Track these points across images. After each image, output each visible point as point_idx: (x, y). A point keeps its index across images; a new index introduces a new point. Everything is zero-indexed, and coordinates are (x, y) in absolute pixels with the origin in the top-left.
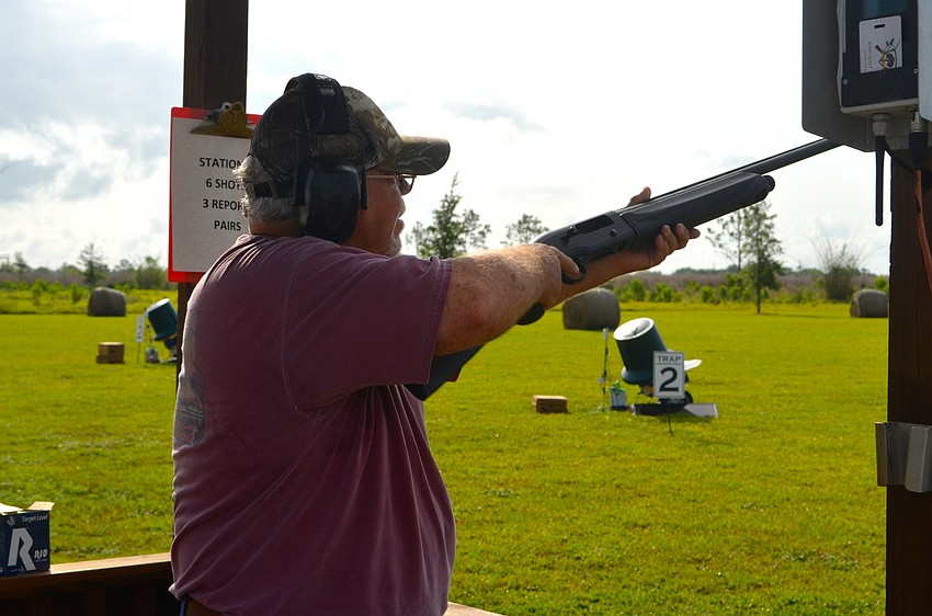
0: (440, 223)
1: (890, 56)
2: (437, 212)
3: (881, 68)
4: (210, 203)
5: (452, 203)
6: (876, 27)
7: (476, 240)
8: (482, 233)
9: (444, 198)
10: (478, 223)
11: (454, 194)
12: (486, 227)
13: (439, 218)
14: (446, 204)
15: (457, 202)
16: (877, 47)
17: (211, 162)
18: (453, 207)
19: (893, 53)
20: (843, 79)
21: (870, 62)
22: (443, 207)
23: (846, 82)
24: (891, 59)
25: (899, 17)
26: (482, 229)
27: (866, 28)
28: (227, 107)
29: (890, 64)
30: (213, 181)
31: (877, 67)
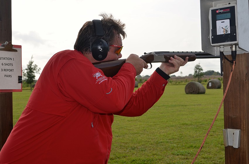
0: (29, 68)
1: (226, 30)
2: (28, 65)
3: (223, 33)
4: (3, 70)
5: (32, 63)
6: (222, 22)
7: (37, 72)
8: (39, 70)
9: (29, 62)
10: (37, 67)
11: (32, 60)
12: (40, 68)
13: (28, 67)
14: (30, 63)
15: (33, 62)
16: (222, 28)
17: (3, 58)
18: (32, 64)
19: (227, 29)
20: (212, 36)
21: (220, 32)
22: (29, 64)
23: (213, 37)
24: (227, 31)
25: (229, 20)
26: (38, 69)
27: (218, 23)
28: (7, 43)
29: (226, 32)
30: (4, 64)
31: (222, 33)
